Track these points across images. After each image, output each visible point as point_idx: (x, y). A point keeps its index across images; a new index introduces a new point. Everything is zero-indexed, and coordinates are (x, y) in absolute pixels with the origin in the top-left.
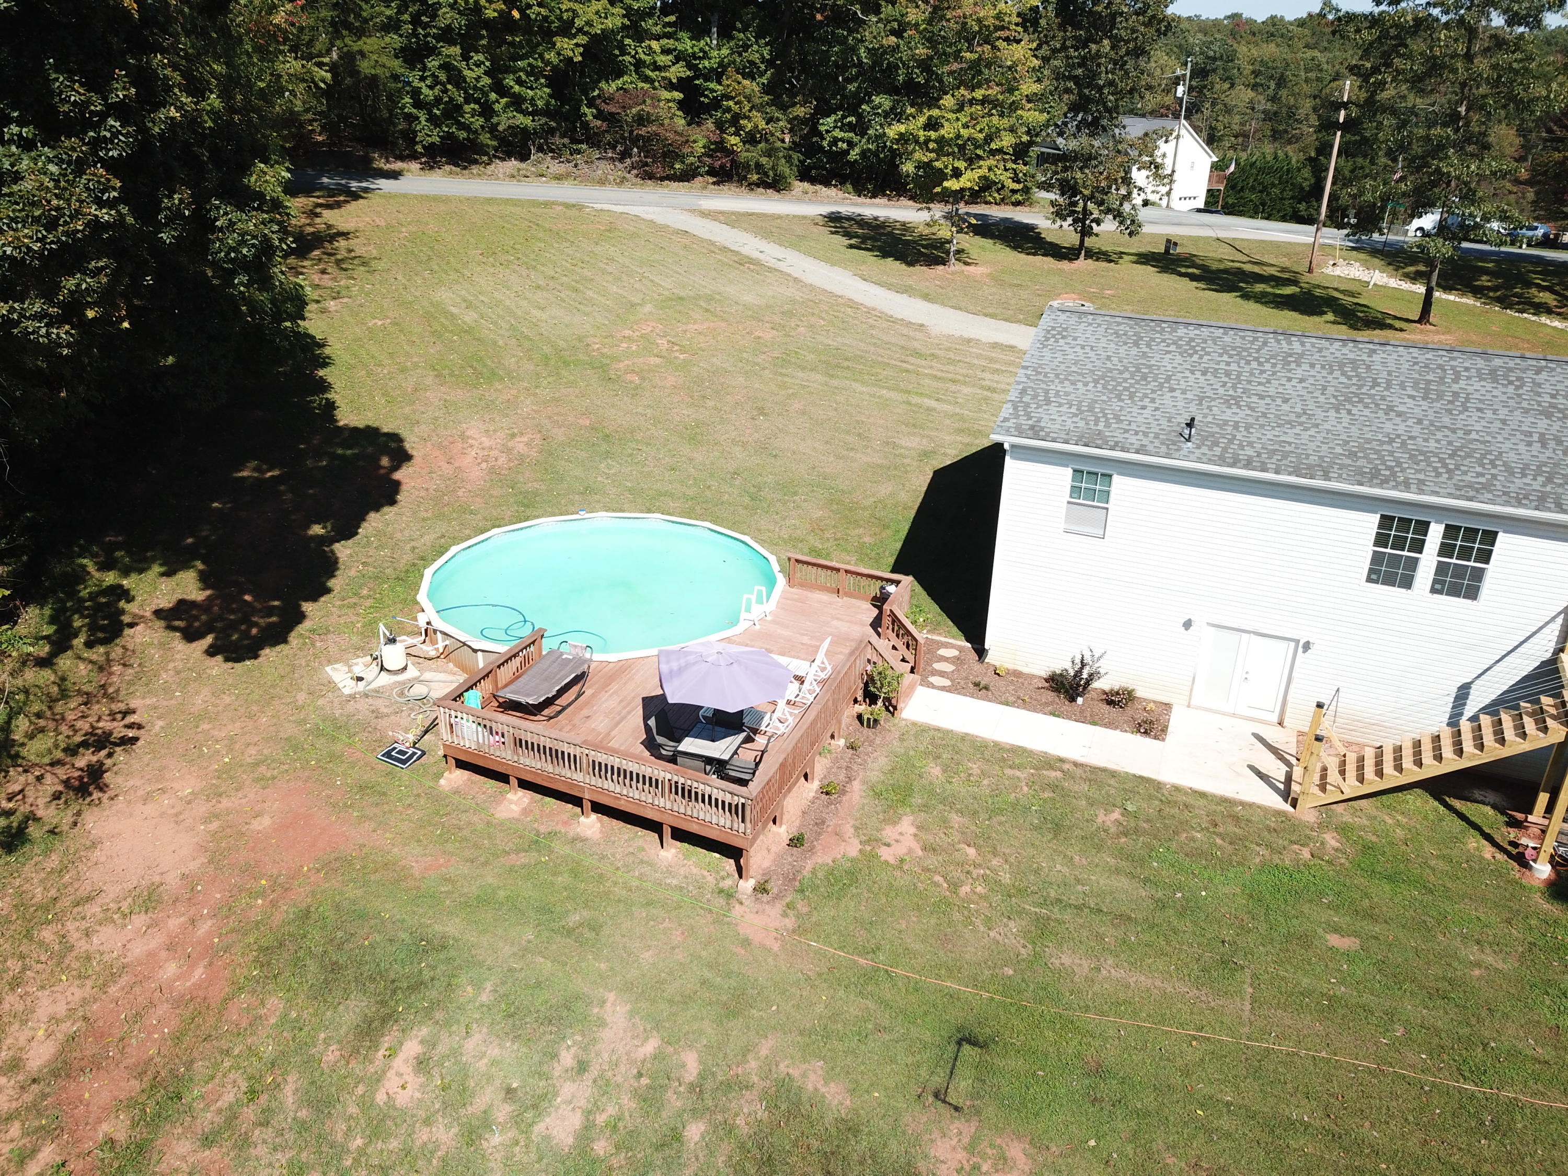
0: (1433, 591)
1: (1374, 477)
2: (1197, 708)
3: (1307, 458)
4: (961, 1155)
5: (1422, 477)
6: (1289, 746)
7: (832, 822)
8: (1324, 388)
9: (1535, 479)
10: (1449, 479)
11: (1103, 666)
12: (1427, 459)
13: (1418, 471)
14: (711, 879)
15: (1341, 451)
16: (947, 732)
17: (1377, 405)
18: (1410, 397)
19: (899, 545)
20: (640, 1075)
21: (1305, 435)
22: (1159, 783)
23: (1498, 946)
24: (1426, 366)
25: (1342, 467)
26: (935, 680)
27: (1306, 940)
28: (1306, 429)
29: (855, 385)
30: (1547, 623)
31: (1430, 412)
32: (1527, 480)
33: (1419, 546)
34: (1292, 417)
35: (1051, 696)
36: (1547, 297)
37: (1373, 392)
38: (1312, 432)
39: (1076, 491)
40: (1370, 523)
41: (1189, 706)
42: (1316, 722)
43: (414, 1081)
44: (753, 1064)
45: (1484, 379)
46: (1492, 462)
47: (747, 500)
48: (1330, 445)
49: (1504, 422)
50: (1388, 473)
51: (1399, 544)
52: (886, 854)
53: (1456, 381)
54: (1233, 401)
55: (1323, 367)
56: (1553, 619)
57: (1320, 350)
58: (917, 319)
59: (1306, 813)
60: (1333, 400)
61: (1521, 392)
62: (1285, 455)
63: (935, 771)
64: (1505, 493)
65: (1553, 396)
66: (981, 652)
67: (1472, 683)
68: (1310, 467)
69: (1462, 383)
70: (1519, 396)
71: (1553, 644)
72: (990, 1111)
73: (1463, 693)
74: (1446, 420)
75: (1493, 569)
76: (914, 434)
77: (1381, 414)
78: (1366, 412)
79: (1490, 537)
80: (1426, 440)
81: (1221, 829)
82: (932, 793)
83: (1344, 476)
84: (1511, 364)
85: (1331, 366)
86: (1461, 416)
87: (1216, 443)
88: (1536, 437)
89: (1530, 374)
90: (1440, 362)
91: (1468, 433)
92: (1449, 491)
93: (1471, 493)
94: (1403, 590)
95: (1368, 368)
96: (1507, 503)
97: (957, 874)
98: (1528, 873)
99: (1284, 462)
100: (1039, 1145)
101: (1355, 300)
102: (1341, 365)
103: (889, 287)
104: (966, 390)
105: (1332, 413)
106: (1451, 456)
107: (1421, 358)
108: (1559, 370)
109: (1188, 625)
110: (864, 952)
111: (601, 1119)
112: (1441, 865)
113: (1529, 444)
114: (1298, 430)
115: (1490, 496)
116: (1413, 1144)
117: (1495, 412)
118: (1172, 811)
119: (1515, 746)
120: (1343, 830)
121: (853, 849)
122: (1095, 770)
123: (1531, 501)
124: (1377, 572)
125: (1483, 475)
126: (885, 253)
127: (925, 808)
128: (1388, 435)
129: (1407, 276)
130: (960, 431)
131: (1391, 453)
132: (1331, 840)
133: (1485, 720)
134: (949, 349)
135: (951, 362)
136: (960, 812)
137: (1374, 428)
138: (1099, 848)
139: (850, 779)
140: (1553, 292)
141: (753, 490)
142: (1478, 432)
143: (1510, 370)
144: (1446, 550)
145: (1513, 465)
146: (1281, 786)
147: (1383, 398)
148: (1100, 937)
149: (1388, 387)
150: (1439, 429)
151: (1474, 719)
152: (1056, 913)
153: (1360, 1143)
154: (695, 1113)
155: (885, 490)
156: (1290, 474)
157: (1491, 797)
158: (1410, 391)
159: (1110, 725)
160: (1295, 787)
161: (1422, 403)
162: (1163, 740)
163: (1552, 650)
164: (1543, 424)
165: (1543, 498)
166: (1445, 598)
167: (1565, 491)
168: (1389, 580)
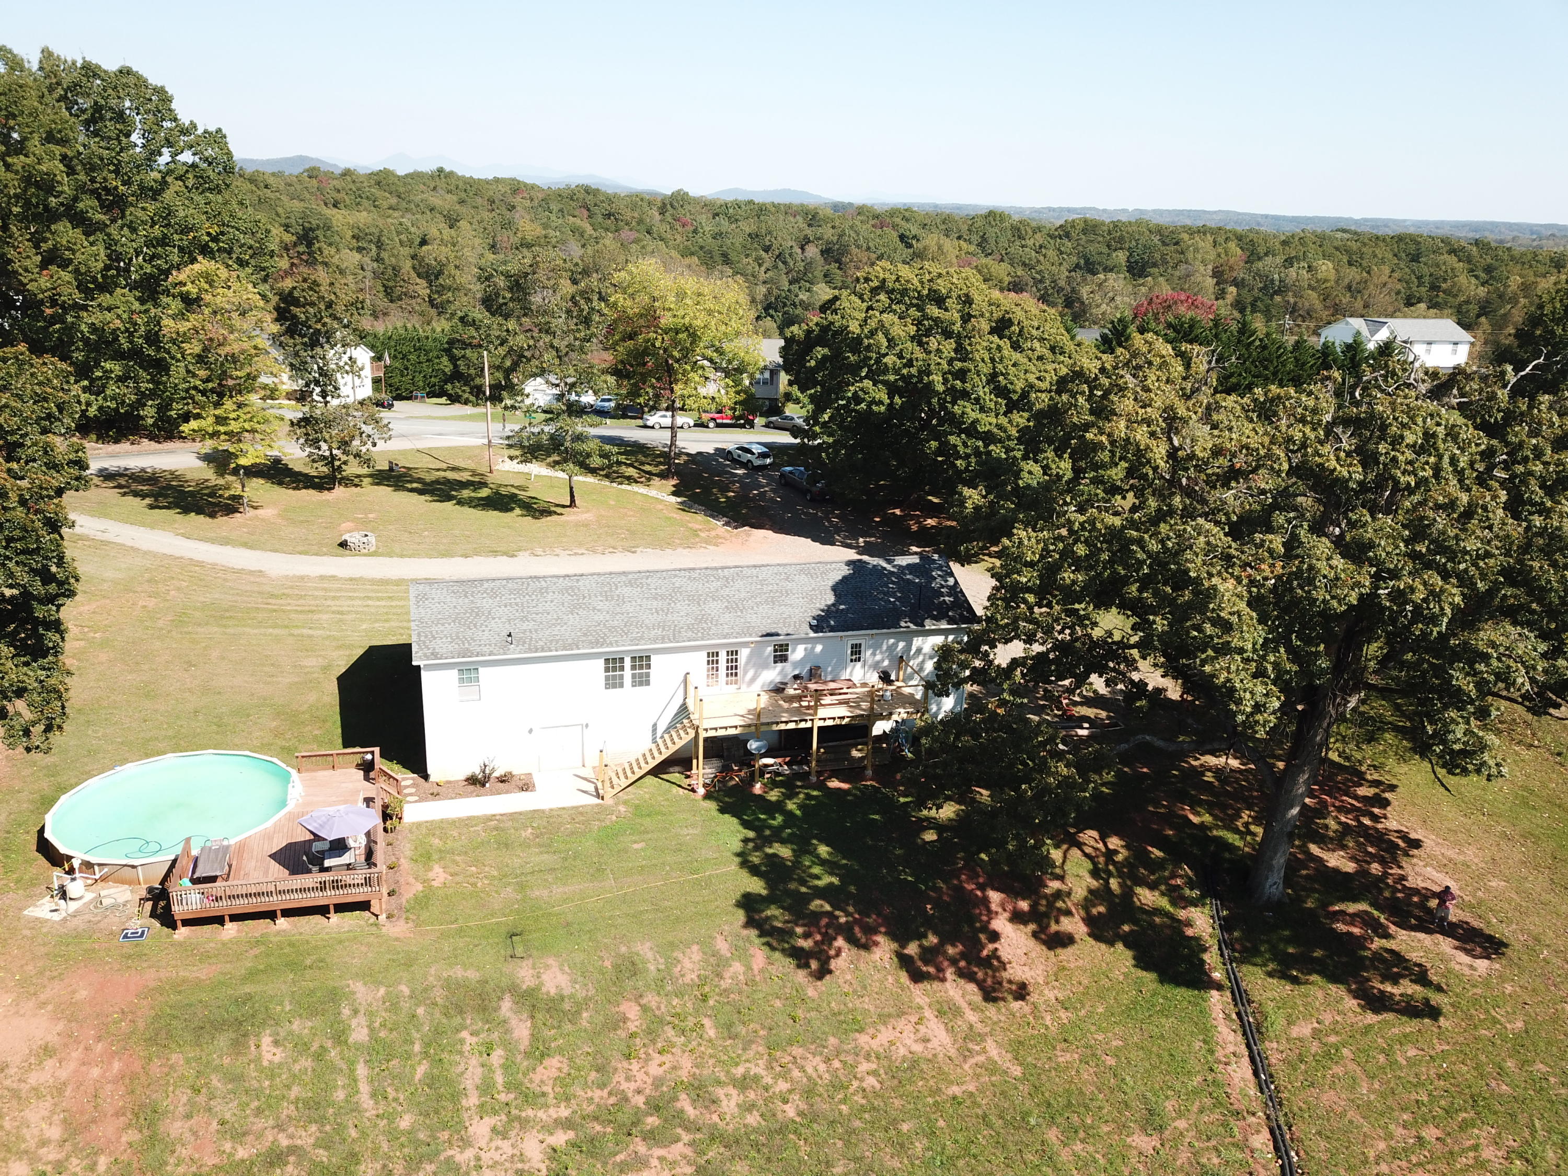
0: (633, 686)
1: (597, 643)
2: (547, 770)
3: (567, 640)
4: (531, 971)
5: (616, 639)
6: (590, 775)
7: (402, 880)
9: (659, 630)
10: (627, 638)
11: (496, 764)
12: (616, 630)
13: (614, 637)
14: (362, 923)
15: (580, 634)
16: (432, 822)
17: (588, 608)
19: (340, 730)
20: (384, 1002)
21: (562, 629)
22: (543, 810)
23: (693, 826)
24: (602, 584)
25: (583, 641)
26: (409, 799)
27: (625, 850)
28: (562, 626)
29: (248, 630)
30: (679, 688)
31: (611, 607)
32: (656, 632)
33: (622, 668)
34: (554, 621)
35: (472, 787)
36: (631, 471)
37: (584, 601)
38: (565, 627)
39: (461, 680)
40: (601, 663)
41: (540, 771)
42: (601, 758)
43: (278, 1051)
44: (431, 979)
46: (641, 626)
47: (215, 727)
48: (575, 632)
50: (602, 641)
51: (615, 670)
52: (435, 884)
54: (524, 619)
55: (559, 592)
56: (680, 686)
58: (254, 566)
59: (608, 801)
60: (569, 609)
62: (557, 641)
63: (436, 842)
64: (649, 639)
66: (426, 777)
67: (657, 722)
68: (570, 645)
72: (535, 953)
73: (655, 725)
74: (618, 609)
75: (652, 671)
76: (309, 656)
77: (591, 612)
78: (585, 612)
79: (648, 658)
80: (613, 621)
81: (576, 820)
82: (440, 851)
83: (585, 645)
85: (562, 591)
86: (623, 606)
87: (525, 642)
88: (654, 610)
91: (628, 613)
92: (629, 642)
93: (638, 642)
94: (621, 689)
96: (652, 643)
97: (472, 880)
98: (697, 796)
99: (558, 645)
100: (558, 955)
101: (527, 494)
103: (212, 541)
104: (325, 617)
105: (570, 616)
106: (625, 626)
109: (531, 731)
110: (452, 923)
111: (377, 1025)
112: (666, 803)
113: (652, 614)
114: (558, 627)
115: (645, 641)
116: (683, 901)
117: (636, 601)
118: (553, 820)
119: (680, 744)
120: (625, 803)
121: (420, 887)
122: (511, 814)
123: (660, 640)
124: (609, 684)
125: (639, 633)
126: (186, 510)
127: (441, 859)
128: (597, 622)
130: (339, 647)
131: (601, 631)
132: (622, 809)
133: (666, 736)
134: (292, 587)
135: (301, 597)
136: (459, 855)
137: (590, 620)
138: (529, 847)
139: (398, 859)
140: (635, 468)
141: (215, 720)
142: (632, 612)
143: (636, 579)
144: (633, 668)
145: (649, 625)
146: (594, 793)
147: (590, 604)
148: (546, 880)
150: (616, 614)
151: (662, 737)
152: (524, 878)
153: (665, 908)
154: (417, 1005)
155: (312, 697)
156: (561, 651)
157: (677, 769)
159: (507, 792)
160: (601, 792)
162: (535, 790)
163: (682, 700)
164: (655, 603)
165: (663, 638)
166: (637, 688)
167: (670, 633)
168: (614, 686)
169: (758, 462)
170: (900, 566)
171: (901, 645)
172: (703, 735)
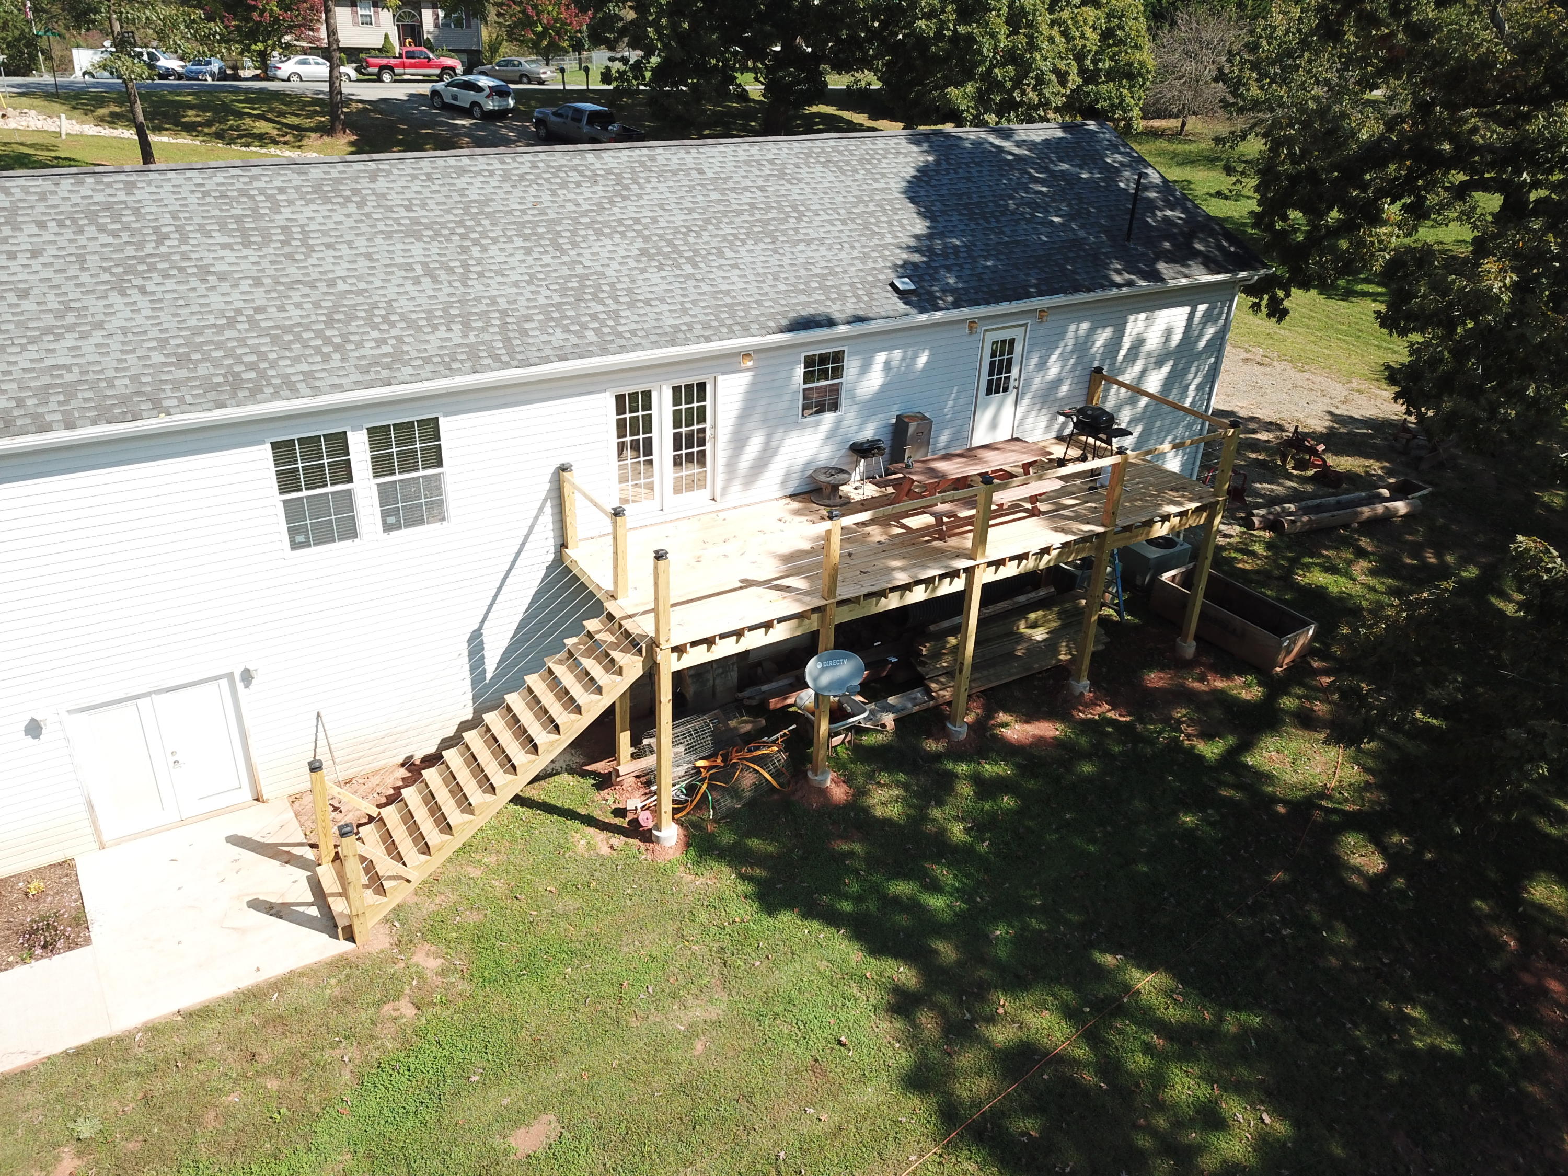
0: (388, 528)
1: (235, 388)
2: (118, 842)
3: (111, 386)
5: (305, 367)
6: (288, 829)
8: (81, 260)
9: (450, 330)
10: (344, 359)
12: (298, 338)
13: (296, 360)
15: (163, 359)
17: (181, 269)
18: (224, 246)
21: (88, 346)
22: (119, 1040)
23: (693, 984)
24: (223, 195)
25: (177, 385)
28: (84, 336)
30: (536, 518)
31: (265, 264)
32: (442, 333)
33: (345, 473)
34: (49, 320)
37: (163, 249)
38: (97, 337)
40: (259, 460)
41: (102, 847)
45: (312, 201)
46: (386, 319)
48: (140, 353)
49: (369, 256)
50: (253, 375)
51: (316, 479)
53: (276, 208)
55: (61, 224)
56: (541, 509)
57: (42, 197)
59: (373, 938)
60: (106, 277)
61: (367, 210)
62: (70, 391)
64: (427, 360)
65: (409, 209)
67: (481, 627)
68: (124, 400)
69: (286, 212)
70: (368, 215)
71: (551, 542)
73: (475, 645)
74: (293, 271)
75: (450, 472)
77: (194, 282)
78: (170, 284)
79: (431, 428)
80: (282, 308)
81: (265, 1058)
83: (189, 399)
84: (334, 173)
85: (74, 221)
86: (311, 261)
88: (419, 271)
89: (364, 183)
90: (239, 186)
91: (332, 283)
92: (354, 378)
93: (385, 373)
94: (348, 543)
95: (137, 212)
96: (436, 375)
98: (657, 848)
99: (74, 403)
101: (53, 154)
102: (92, 217)
105: (115, 298)
106: (330, 323)
107: (210, 185)
108: (395, 171)
109: (34, 728)
113: (417, 281)
114: (70, 340)
115: (410, 370)
117: (350, 244)
118: (169, 1085)
120: (434, 933)
123: (462, 361)
124: (303, 530)
125: (384, 341)
128: (222, 314)
129: (101, 120)
131: (242, 342)
132: (428, 962)
137: (196, 308)
140: (268, 120)
142: (344, 279)
143: (337, 181)
144: (381, 466)
145: (414, 316)
146: (314, 911)
147: (185, 257)
149: (184, 239)
150: (291, 286)
151: (514, 682)
156: (94, 423)
158: (220, 238)
160: (338, 906)
161: (245, 252)
162: (88, 941)
163: (552, 550)
164: (417, 249)
165: (473, 355)
166: (404, 533)
167: (493, 335)
168: (324, 536)
169: (490, 105)
170: (1032, 145)
171: (1103, 337)
172: (670, 664)
